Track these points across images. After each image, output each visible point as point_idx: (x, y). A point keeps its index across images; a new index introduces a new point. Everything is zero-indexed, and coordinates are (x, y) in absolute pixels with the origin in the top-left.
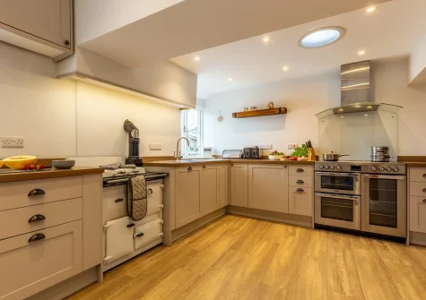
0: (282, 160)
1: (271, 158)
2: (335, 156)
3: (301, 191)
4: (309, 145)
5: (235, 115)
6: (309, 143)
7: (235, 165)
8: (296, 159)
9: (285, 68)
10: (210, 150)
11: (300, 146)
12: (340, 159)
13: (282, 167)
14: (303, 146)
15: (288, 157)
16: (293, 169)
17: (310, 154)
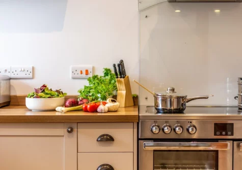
0: (61, 111)
4: (120, 71)
6: (121, 64)
8: (94, 109)
11: (100, 73)
13: (62, 131)
14: (107, 72)
15: (75, 103)
16: (88, 136)
17: (122, 92)
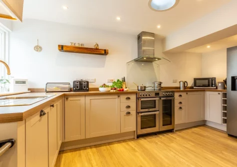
1: (102, 90)
2: (145, 87)
3: (129, 113)
4: (124, 80)
5: (62, 48)
7: (70, 99)
9: (118, 19)
10: (24, 82)
12: (146, 89)
13: (116, 97)
14: (118, 80)
16: (123, 98)
